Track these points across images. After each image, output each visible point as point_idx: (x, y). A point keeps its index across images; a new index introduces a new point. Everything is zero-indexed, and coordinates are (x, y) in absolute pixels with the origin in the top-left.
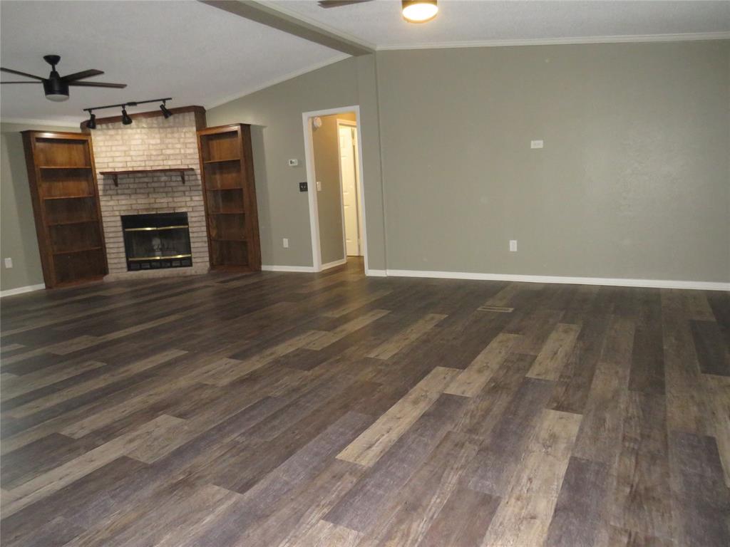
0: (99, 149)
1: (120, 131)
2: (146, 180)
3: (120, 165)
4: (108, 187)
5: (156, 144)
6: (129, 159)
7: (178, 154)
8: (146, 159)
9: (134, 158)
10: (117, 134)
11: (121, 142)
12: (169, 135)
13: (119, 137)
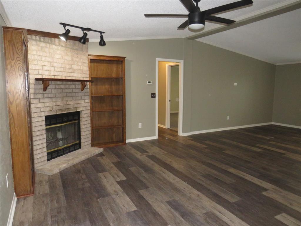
0: (33, 57)
1: (48, 45)
2: (62, 87)
3: (47, 73)
4: (37, 91)
5: (69, 60)
6: (52, 69)
7: (79, 70)
8: (62, 70)
9: (56, 69)
10: (46, 47)
11: (48, 55)
12: (76, 56)
13: (47, 50)
